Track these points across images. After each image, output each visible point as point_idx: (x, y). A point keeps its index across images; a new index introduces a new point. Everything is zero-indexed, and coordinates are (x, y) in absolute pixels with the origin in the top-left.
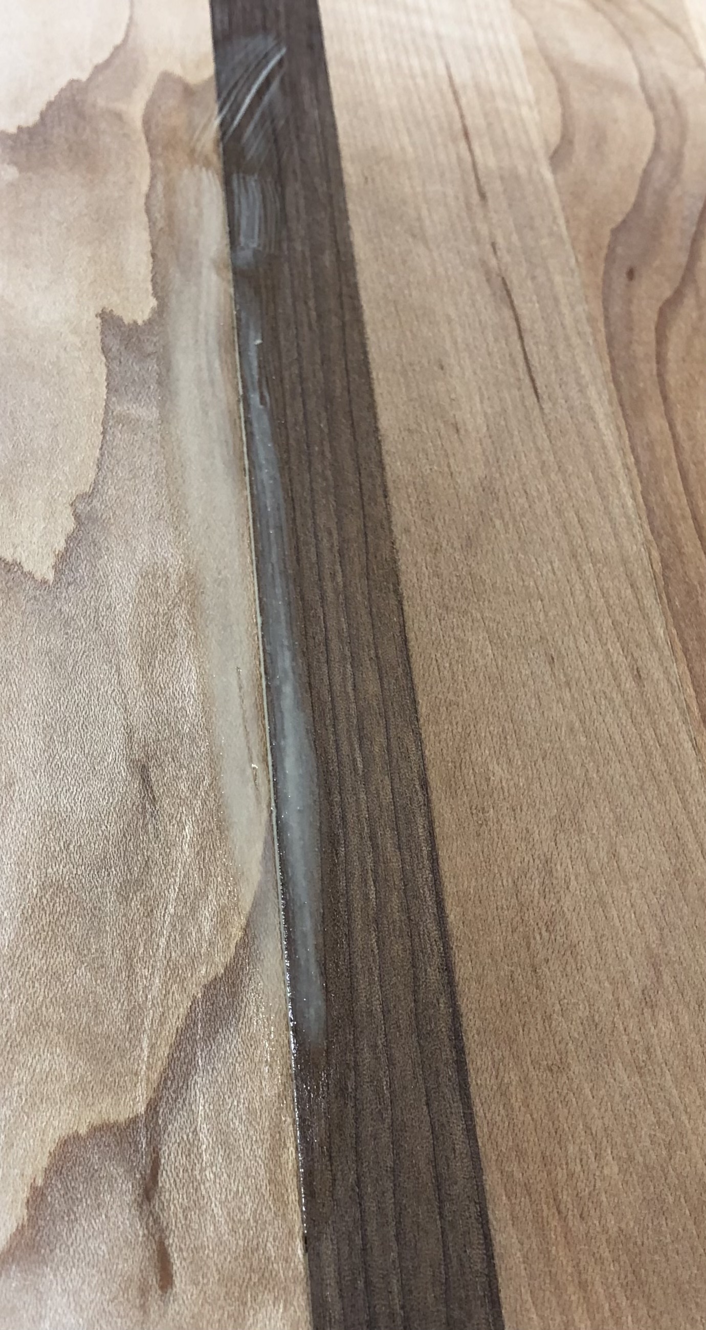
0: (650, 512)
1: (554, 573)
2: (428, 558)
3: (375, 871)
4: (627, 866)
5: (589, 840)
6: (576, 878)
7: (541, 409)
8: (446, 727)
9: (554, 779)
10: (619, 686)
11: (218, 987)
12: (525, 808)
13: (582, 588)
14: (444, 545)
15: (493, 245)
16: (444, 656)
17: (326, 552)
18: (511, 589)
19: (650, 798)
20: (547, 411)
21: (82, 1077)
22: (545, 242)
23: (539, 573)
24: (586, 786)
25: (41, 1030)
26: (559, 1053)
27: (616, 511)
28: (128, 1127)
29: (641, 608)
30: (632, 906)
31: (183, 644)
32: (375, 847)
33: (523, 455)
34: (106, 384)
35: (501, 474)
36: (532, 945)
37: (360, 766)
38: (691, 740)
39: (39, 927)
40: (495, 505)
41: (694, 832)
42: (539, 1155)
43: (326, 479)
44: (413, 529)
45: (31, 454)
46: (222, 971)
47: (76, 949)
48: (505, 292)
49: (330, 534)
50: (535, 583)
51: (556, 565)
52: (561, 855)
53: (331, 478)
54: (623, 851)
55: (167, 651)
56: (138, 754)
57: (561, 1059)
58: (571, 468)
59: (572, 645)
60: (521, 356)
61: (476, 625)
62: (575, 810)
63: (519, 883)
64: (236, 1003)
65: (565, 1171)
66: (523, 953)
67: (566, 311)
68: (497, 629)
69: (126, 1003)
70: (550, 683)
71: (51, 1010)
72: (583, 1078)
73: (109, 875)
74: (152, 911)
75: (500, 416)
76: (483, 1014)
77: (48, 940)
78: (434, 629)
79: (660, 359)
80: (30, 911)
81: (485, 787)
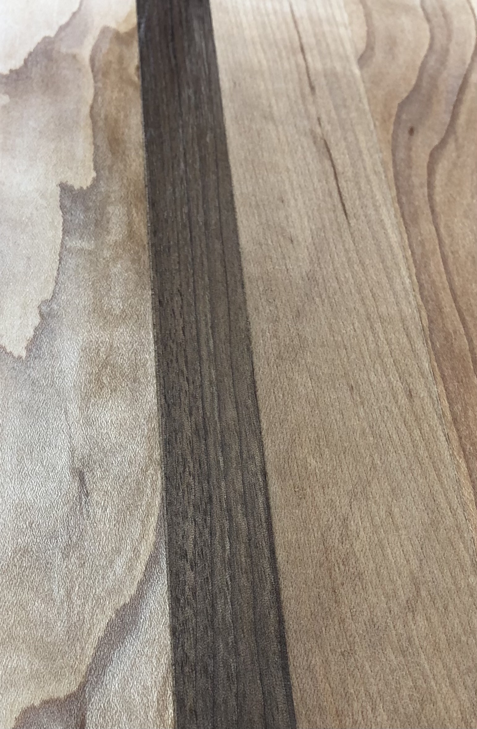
0: (421, 286)
1: (355, 331)
2: (270, 326)
3: (230, 532)
4: (399, 520)
5: (373, 504)
6: (364, 530)
7: (349, 223)
8: (279, 436)
9: (351, 465)
10: (397, 402)
11: (126, 610)
12: (330, 486)
13: (373, 339)
14: (281, 317)
15: (319, 119)
16: (280, 390)
17: (203, 327)
18: (325, 343)
19: (415, 475)
20: (352, 225)
21: (37, 670)
22: (354, 114)
23: (345, 332)
24: (372, 469)
25: (12, 641)
26: (349, 643)
27: (399, 287)
28: (66, 700)
29: (413, 351)
30: (401, 546)
31: (108, 392)
32: (230, 516)
33: (336, 255)
34: (62, 229)
35: (321, 269)
36: (333, 575)
37: (222, 464)
38: (445, 435)
39: (12, 576)
40: (316, 289)
41: (445, 495)
42: (334, 709)
43: (204, 280)
44: (261, 308)
45: (13, 276)
46: (129, 600)
47: (35, 590)
48: (326, 150)
49: (206, 315)
50: (342, 339)
51: (357, 324)
52: (354, 515)
53: (207, 279)
54: (396, 510)
55: (97, 397)
56: (78, 465)
57: (350, 647)
58: (368, 260)
59: (365, 377)
60: (336, 190)
61: (302, 368)
62: (365, 486)
63: (326, 535)
64: (137, 619)
65: (351, 720)
66: (327, 580)
67: (367, 158)
68: (315, 370)
69: (66, 623)
70: (350, 403)
71: (19, 629)
72: (365, 660)
73: (57, 542)
74: (84, 563)
75: (321, 230)
76: (299, 621)
77: (17, 584)
78: (273, 372)
79: (430, 185)
80: (6, 567)
81: (304, 474)
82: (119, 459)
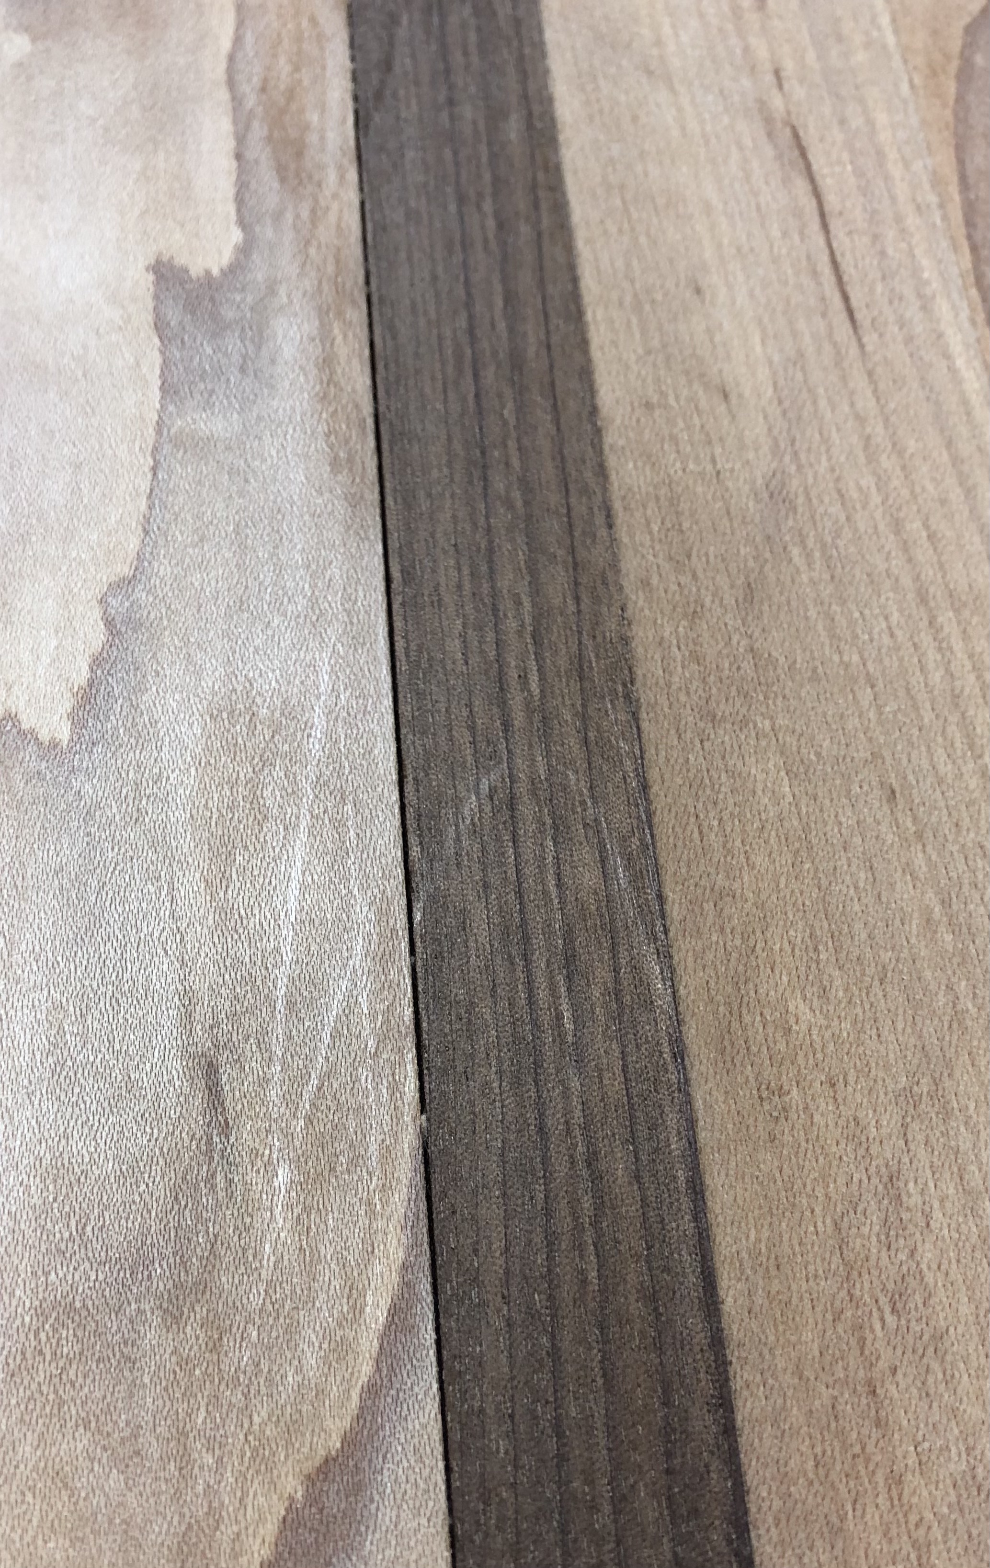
1: (892, 635)
2: (680, 630)
3: (595, 1223)
5: (962, 1129)
6: (941, 1206)
7: (862, 346)
8: (714, 938)
9: (900, 1018)
11: (330, 1475)
12: (851, 1079)
13: (939, 657)
14: (708, 601)
15: (777, 73)
16: (710, 807)
17: (512, 638)
18: (820, 670)
20: (869, 348)
22: (858, 58)
23: (867, 637)
24: (955, 1026)
26: (915, 1544)
32: (596, 1178)
33: (834, 429)
34: (159, 383)
35: (800, 467)
36: (868, 1342)
37: (569, 1026)
39: (34, 1386)
40: (790, 523)
43: (510, 505)
44: (655, 580)
45: (38, 520)
46: (338, 1445)
47: (93, 1425)
48: (796, 153)
49: (519, 603)
50: (862, 657)
51: (895, 617)
52: (915, 1162)
53: (519, 504)
55: (251, 848)
58: (912, 442)
59: (925, 763)
60: (825, 258)
61: (764, 743)
62: (937, 1075)
63: (845, 1225)
64: (360, 1505)
66: (853, 1359)
67: (896, 171)
68: (799, 747)
69: (175, 1522)
70: (889, 838)
73: (149, 1277)
75: (795, 364)
76: (785, 1486)
77: (48, 1409)
81: (782, 1046)
82: (307, 1024)
